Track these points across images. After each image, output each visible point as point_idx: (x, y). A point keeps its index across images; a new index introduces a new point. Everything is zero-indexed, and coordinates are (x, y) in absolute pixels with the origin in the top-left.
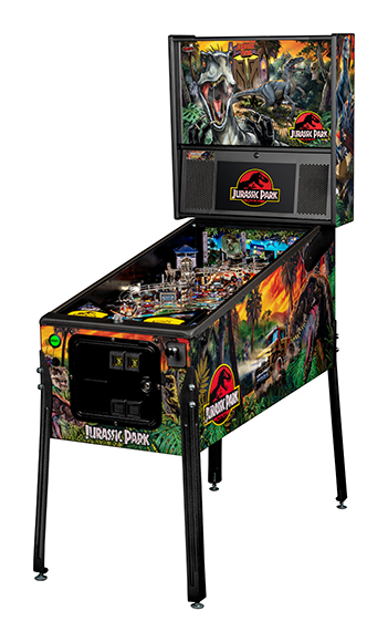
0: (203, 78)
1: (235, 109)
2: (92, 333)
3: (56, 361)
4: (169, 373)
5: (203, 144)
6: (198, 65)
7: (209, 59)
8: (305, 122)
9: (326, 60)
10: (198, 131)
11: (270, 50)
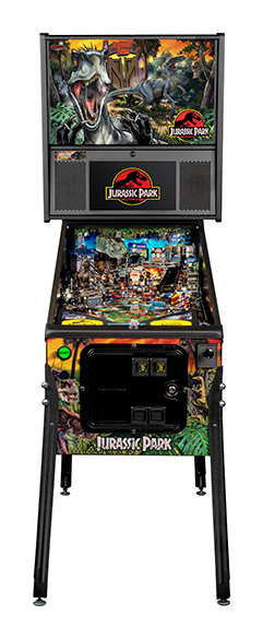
0: (74, 77)
1: (109, 109)
2: (108, 341)
3: (65, 374)
4: (196, 375)
5: (74, 145)
6: (69, 64)
7: (80, 57)
8: (185, 120)
9: (208, 59)
10: (67, 131)
11: (149, 49)
